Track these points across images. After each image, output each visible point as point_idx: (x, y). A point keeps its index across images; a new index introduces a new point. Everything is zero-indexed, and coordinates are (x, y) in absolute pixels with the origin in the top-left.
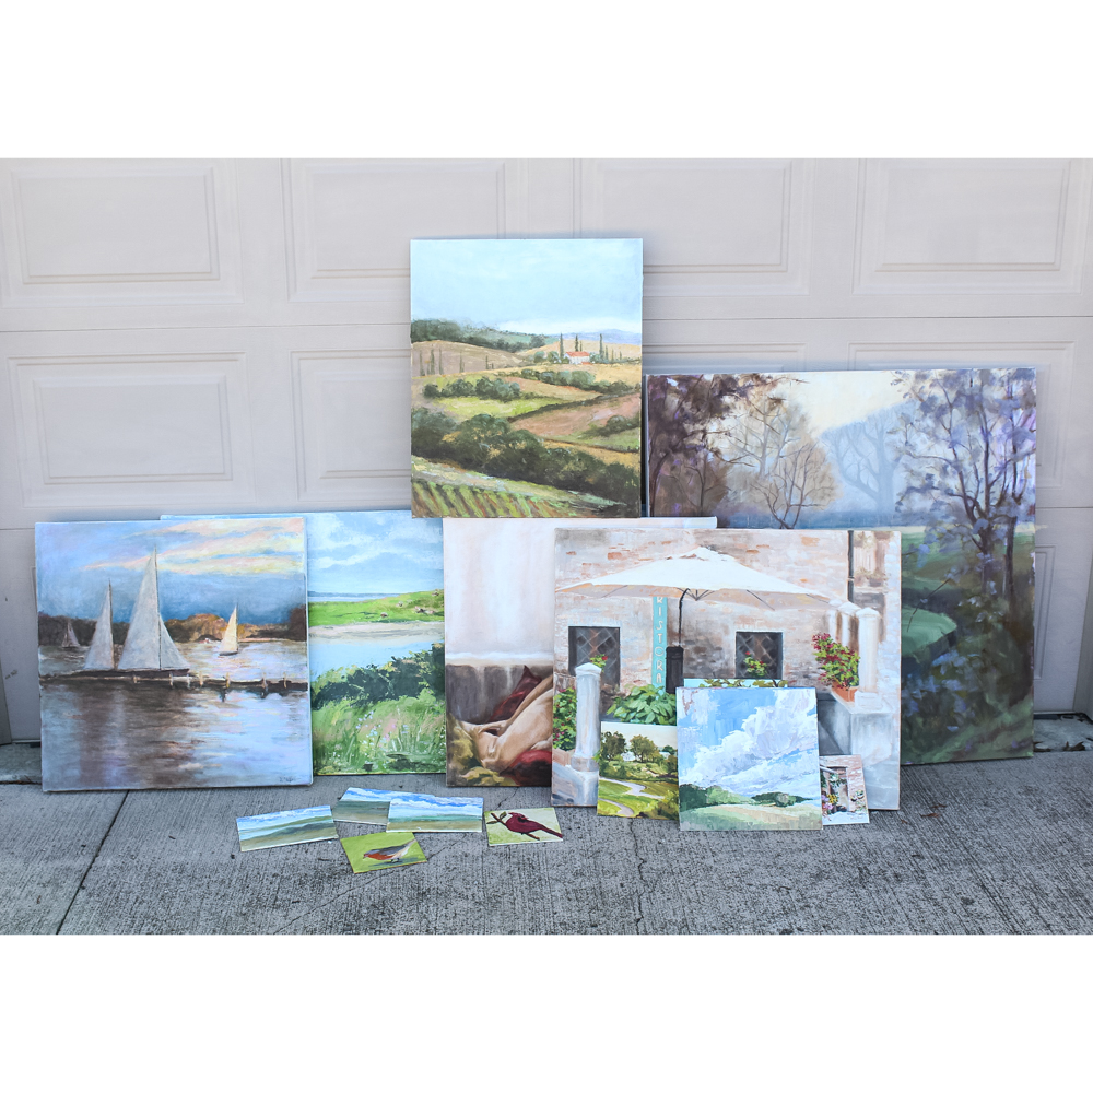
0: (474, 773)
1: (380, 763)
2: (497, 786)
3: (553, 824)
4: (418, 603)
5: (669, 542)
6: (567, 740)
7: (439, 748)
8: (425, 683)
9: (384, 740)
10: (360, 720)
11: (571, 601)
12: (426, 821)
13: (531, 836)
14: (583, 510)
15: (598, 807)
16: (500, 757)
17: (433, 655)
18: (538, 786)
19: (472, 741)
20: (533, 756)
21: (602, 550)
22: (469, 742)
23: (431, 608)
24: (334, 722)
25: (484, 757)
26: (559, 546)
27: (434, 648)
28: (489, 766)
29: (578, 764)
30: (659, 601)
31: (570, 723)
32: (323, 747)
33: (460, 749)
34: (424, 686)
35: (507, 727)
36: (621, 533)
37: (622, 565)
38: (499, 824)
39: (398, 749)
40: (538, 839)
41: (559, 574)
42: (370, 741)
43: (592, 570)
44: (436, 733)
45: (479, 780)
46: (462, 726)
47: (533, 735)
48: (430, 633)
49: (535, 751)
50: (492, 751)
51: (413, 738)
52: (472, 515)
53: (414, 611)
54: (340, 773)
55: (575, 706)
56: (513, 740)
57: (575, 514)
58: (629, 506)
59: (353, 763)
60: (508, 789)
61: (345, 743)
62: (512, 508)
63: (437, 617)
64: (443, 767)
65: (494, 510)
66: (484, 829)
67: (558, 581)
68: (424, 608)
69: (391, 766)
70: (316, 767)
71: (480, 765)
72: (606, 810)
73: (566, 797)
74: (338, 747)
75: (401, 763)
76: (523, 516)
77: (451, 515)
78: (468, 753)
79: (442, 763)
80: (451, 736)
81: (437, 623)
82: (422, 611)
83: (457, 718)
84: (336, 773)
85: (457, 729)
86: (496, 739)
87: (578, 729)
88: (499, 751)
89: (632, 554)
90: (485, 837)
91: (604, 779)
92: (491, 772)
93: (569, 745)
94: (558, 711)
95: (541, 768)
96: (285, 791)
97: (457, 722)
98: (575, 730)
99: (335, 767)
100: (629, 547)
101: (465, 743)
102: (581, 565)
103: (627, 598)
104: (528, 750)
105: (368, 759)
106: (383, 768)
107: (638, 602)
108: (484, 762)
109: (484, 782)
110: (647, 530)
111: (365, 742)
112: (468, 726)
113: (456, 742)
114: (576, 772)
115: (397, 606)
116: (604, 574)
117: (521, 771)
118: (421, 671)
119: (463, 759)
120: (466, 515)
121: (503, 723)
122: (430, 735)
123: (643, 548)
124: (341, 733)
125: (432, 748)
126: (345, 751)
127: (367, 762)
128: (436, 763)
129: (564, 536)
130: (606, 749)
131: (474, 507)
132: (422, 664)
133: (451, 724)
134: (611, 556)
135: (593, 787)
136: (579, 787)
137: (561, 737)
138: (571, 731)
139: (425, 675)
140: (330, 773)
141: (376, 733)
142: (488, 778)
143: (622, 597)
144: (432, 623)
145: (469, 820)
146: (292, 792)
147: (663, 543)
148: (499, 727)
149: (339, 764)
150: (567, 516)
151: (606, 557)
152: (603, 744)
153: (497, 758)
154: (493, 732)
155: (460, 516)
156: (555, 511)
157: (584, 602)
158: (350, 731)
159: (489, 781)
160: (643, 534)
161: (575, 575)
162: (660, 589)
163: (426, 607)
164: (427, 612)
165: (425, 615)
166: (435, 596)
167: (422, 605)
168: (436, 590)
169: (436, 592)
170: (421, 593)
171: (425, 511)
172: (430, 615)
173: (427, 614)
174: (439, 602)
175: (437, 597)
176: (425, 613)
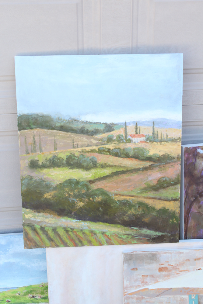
4: (30, 292)
5: (199, 259)
11: (135, 300)
14: (141, 239)
21: (155, 266)
23: (39, 295)
26: (126, 265)
30: (193, 297)
36: (167, 254)
37: (168, 276)
41: (126, 283)
43: (148, 279)
52: (66, 245)
53: (28, 297)
57: (135, 242)
58: (172, 235)
62: (92, 239)
63: (43, 300)
65: (81, 242)
67: (126, 288)
68: (34, 295)
76: (101, 244)
77: (52, 246)
82: (33, 297)
89: (175, 268)
100: (173, 263)
102: (140, 277)
103: (172, 297)
107: (179, 299)
110: (185, 251)
115: (17, 295)
116: (157, 281)
120: (62, 245)
123: (182, 264)
129: (129, 258)
131: (67, 241)
134: (161, 270)
143: (168, 296)
147: (195, 260)
150: (130, 243)
151: (158, 270)
155: (57, 246)
156: (122, 241)
157: (144, 301)
160: (182, 255)
161: (137, 283)
162: (194, 289)
163: (36, 294)
164: (37, 297)
165: (35, 299)
166: (42, 287)
167: (33, 293)
168: (42, 284)
169: (42, 285)
170: (32, 286)
171: (33, 244)
172: (39, 299)
173: (36, 299)
174: (45, 291)
175: (43, 288)
176: (35, 298)
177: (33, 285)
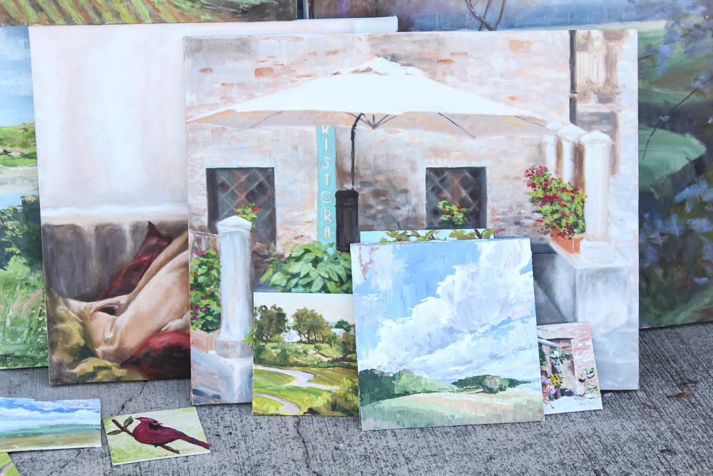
0: (87, 366)
2: (118, 381)
3: (196, 431)
5: (336, 52)
6: (210, 318)
7: (37, 334)
8: (14, 249)
11: (208, 134)
12: (26, 435)
13: (168, 448)
14: (219, 11)
15: (254, 404)
16: (121, 343)
17: (24, 211)
18: (172, 378)
19: (83, 324)
20: (164, 340)
21: (246, 66)
22: (79, 326)
23: (18, 149)
25: (98, 345)
26: (189, 61)
27: (24, 203)
28: (106, 356)
29: (225, 348)
30: (324, 131)
31: (212, 296)
33: (66, 335)
34: (12, 254)
35: (128, 303)
36: (272, 41)
37: (275, 85)
38: (124, 434)
40: (177, 452)
41: (191, 98)
43: (234, 92)
44: (32, 315)
45: (93, 374)
46: (67, 304)
47: (164, 312)
48: (18, 182)
49: (167, 333)
50: (109, 335)
52: (69, 21)
55: (219, 272)
56: (137, 321)
57: (208, 17)
58: (281, 5)
60: (132, 384)
62: (123, 11)
63: (27, 160)
64: (44, 359)
65: (99, 14)
66: (105, 443)
67: (190, 108)
68: (8, 149)
71: (94, 355)
72: (265, 408)
73: (211, 392)
76: (139, 21)
77: (40, 22)
78: (77, 339)
79: (42, 354)
80: (53, 319)
81: (27, 168)
82: (6, 152)
83: (61, 294)
85: (61, 309)
86: (114, 321)
87: (223, 303)
88: (118, 336)
89: (287, 70)
90: (107, 454)
91: (260, 367)
92: (108, 363)
93: (212, 324)
94: (196, 280)
95: (175, 355)
97: (61, 300)
98: (219, 305)
100: (283, 60)
101: (73, 327)
102: (219, 86)
103: (282, 128)
104: (158, 332)
107: (297, 134)
108: (99, 350)
109: (100, 376)
110: (306, 36)
112: (77, 305)
113: (61, 326)
114: (223, 360)
116: (251, 97)
117: (149, 360)
118: (9, 233)
119: (72, 348)
120: (61, 21)
121: (122, 299)
122: (25, 317)
123: (302, 61)
125: (29, 335)
128: (33, 354)
129: (195, 48)
130: (261, 327)
131: (71, 11)
132: (9, 224)
133: (53, 303)
134: (259, 72)
135: (246, 378)
136: (227, 379)
137: (201, 314)
138: (214, 306)
139: (15, 239)
142: (105, 372)
143: (276, 128)
144: (21, 169)
145: (83, 430)
147: (328, 54)
148: (118, 303)
150: (198, 20)
151: (253, 74)
152: (256, 322)
153: (116, 345)
154: (110, 310)
155: (52, 22)
156: (182, 14)
157: (225, 135)
159: (107, 376)
160: (301, 43)
161: (212, 100)
162: (325, 115)
163: (11, 146)
164: (13, 154)
165: (10, 158)
166: (23, 133)
167: (5, 145)
168: (24, 124)
169: (24, 126)
170: (4, 129)
171: (4, 17)
172: (18, 158)
173: (12, 157)
174: (29, 140)
175: (26, 134)
176: (10, 156)
177: (6, 127)
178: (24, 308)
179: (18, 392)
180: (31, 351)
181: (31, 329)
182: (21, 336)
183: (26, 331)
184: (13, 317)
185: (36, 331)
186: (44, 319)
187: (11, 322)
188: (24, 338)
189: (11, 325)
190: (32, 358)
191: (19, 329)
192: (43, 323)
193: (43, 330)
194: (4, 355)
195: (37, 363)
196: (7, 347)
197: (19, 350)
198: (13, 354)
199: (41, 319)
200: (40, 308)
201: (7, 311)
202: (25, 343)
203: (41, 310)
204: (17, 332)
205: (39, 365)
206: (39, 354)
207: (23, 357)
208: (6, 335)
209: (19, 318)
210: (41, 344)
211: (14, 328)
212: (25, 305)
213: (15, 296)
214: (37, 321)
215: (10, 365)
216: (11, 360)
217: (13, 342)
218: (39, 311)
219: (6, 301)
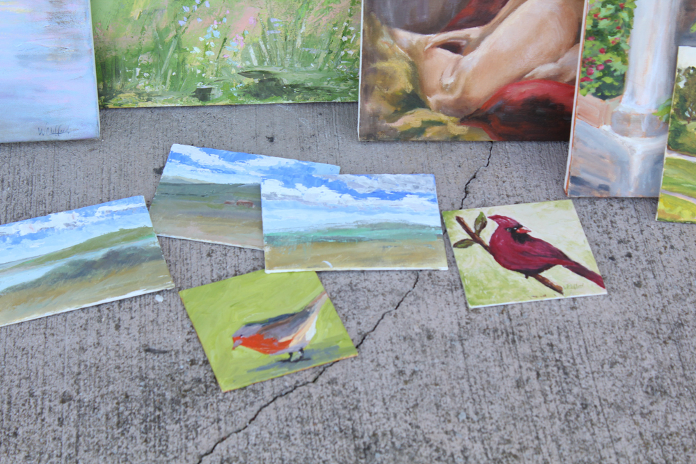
0: (412, 119)
1: (226, 88)
2: (455, 139)
6: (608, 80)
7: (338, 59)
9: (233, 46)
10: (187, 9)
12: (339, 242)
13: (544, 281)
15: (660, 205)
16: (464, 92)
19: (413, 64)
20: (527, 90)
22: (407, 66)
24: (135, 14)
25: (433, 92)
28: (441, 107)
29: (625, 124)
31: (617, 49)
32: (116, 59)
33: (388, 78)
35: (482, 38)
38: (476, 246)
39: (261, 62)
40: (558, 290)
42: (207, 48)
44: (333, 33)
45: (421, 131)
46: (393, 36)
47: (531, 53)
49: (529, 81)
50: (449, 81)
51: (288, 42)
54: (150, 104)
55: (631, 15)
56: (490, 63)
59: (174, 87)
60: (474, 146)
61: (157, 50)
64: (344, 93)
66: (452, 262)
69: (248, 91)
70: (105, 95)
71: (423, 104)
72: (676, 212)
73: (597, 181)
74: (144, 58)
75: (267, 86)
78: (403, 84)
79: (343, 86)
80: (371, 55)
83: (386, 22)
84: (141, 105)
85: (384, 42)
86: (458, 61)
87: (632, 59)
88: (462, 82)
90: (457, 284)
91: (675, 156)
92: (443, 117)
93: (612, 86)
94: (595, 25)
96: (51, 151)
97: (384, 30)
98: (625, 62)
99: (139, 95)
101: (398, 68)
104: (519, 80)
105: (203, 80)
106: (231, 96)
108: (432, 100)
109: (430, 133)
111: (197, 50)
112: (406, 37)
113: (381, 65)
114: (619, 138)
117: (501, 115)
119: (394, 95)
121: (474, 32)
122: (322, 34)
124: (150, 33)
125: (326, 60)
126: (158, 65)
127: (200, 85)
128: (332, 85)
130: (683, 98)
133: (372, 34)
135: (649, 165)
136: (621, 164)
137: (597, 74)
138: (616, 64)
140: (130, 105)
141: (217, 34)
142: (437, 128)
145: (417, 232)
146: (62, 152)
148: (467, 38)
149: (148, 89)
152: (679, 90)
153: (457, 94)
154: (454, 47)
158: (167, 30)
159: (439, 133)
178: (322, 23)
179: (314, 147)
180: (328, 81)
181: (330, 52)
182: (316, 61)
183: (324, 55)
184: (306, 35)
185: (337, 55)
186: (349, 40)
187: (303, 41)
188: (320, 64)
189: (303, 45)
190: (329, 91)
191: (314, 52)
192: (347, 45)
193: (346, 54)
194: (291, 85)
195: (336, 98)
196: (295, 74)
197: (311, 80)
198: (302, 84)
199: (345, 39)
200: (345, 24)
201: (299, 26)
202: (320, 70)
203: (346, 28)
204: (310, 55)
205: (338, 100)
206: (339, 86)
207: (317, 88)
208: (295, 59)
209: (314, 37)
210: (342, 73)
211: (307, 50)
212: (324, 19)
213: (310, 7)
214: (339, 42)
215: (298, 99)
216: (300, 92)
217: (303, 69)
218: (343, 28)
219: (297, 12)
